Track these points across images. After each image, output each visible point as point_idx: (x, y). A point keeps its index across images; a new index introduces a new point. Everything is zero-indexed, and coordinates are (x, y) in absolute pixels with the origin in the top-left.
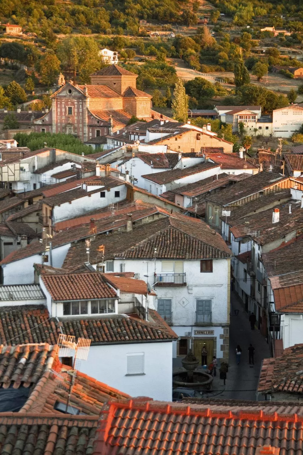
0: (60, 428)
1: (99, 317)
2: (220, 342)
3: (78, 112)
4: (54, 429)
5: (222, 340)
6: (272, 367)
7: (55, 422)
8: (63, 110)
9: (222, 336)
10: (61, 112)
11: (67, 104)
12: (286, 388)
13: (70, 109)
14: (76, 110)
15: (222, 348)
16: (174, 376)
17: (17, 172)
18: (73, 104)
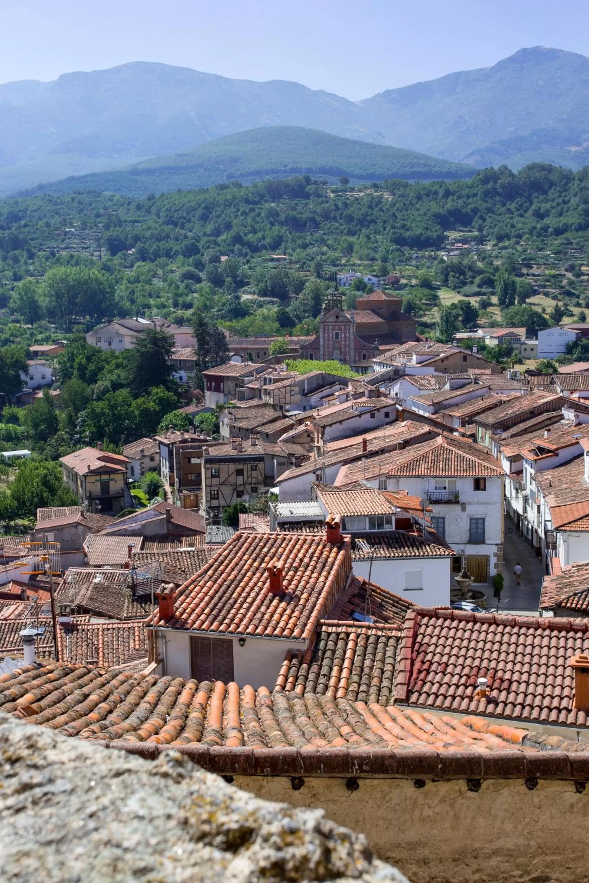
0: (358, 636)
1: (376, 533)
2: (493, 560)
3: (345, 337)
4: (352, 637)
5: (496, 558)
6: (554, 583)
7: (354, 629)
8: (331, 335)
9: (495, 555)
10: (328, 337)
11: (334, 329)
12: (569, 605)
13: (337, 334)
14: (343, 335)
15: (496, 566)
16: (451, 591)
17: (288, 395)
18: (340, 329)
